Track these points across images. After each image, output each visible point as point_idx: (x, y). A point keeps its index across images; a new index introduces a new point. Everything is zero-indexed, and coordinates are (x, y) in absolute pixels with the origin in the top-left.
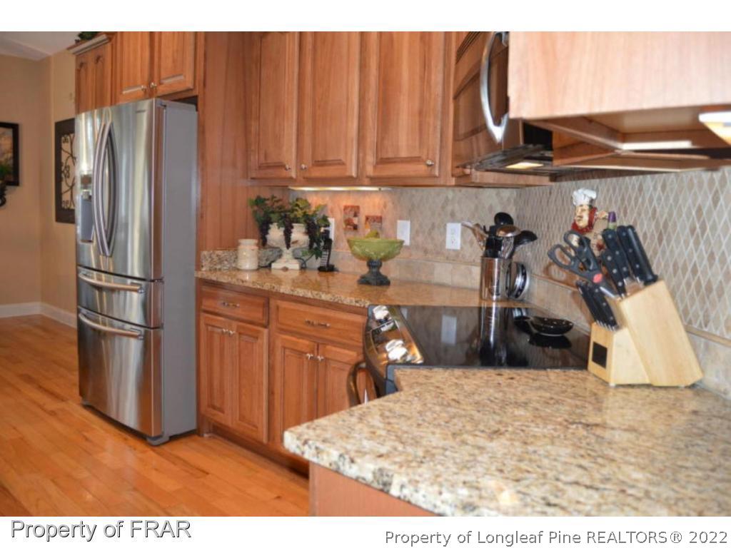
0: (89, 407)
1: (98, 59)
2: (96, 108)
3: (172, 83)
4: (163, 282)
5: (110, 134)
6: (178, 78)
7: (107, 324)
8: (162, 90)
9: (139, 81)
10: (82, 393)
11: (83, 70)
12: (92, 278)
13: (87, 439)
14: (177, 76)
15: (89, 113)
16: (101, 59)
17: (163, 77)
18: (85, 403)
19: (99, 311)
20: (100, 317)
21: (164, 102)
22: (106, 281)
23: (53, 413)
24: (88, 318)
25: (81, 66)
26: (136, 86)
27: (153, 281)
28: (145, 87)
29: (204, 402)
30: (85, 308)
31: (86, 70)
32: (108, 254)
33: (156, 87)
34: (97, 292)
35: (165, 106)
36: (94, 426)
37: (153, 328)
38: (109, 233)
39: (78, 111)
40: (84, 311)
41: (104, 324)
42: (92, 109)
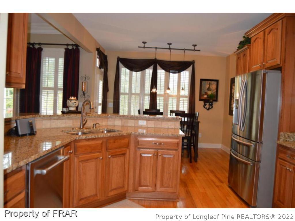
0: (231, 188)
1: (244, 55)
2: (243, 74)
3: (271, 63)
4: (262, 143)
5: (246, 84)
6: (273, 61)
7: (241, 157)
8: (268, 65)
9: (259, 63)
10: (229, 182)
11: (239, 60)
12: (237, 139)
13: (227, 200)
14: (273, 59)
15: (240, 76)
16: (245, 55)
17: (268, 60)
18: (230, 186)
19: (238, 152)
20: (239, 154)
21: (267, 71)
22: (242, 141)
23: (218, 186)
24: (234, 154)
25: (238, 58)
26: (257, 64)
27: (258, 143)
28: (261, 65)
29: (276, 198)
30: (234, 150)
31: (240, 60)
32: (242, 130)
33: (265, 65)
34: (238, 145)
35: (267, 72)
36: (231, 195)
37: (257, 162)
38: (243, 122)
39: (237, 76)
40: (233, 151)
41: (240, 157)
42: (242, 74)
